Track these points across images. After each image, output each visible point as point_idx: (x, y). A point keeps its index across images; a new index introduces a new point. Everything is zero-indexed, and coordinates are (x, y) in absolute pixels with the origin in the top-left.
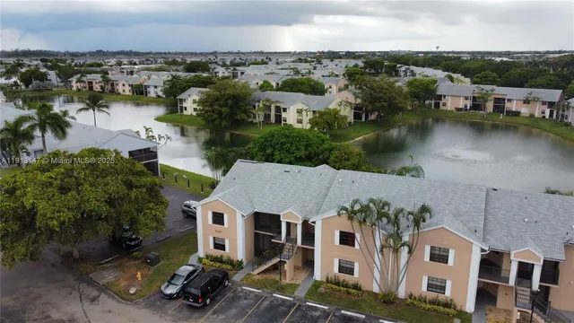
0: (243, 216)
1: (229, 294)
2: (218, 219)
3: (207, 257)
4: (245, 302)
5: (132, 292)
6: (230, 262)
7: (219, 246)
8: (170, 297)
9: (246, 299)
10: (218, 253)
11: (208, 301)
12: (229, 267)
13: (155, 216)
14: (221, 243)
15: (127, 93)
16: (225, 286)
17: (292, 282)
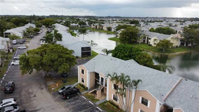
0: (88, 72)
1: (77, 97)
2: (83, 72)
3: (80, 84)
5: (52, 89)
8: (59, 93)
9: (80, 100)
11: (68, 97)
12: (83, 88)
14: (83, 80)
16: (77, 94)
17: (99, 99)
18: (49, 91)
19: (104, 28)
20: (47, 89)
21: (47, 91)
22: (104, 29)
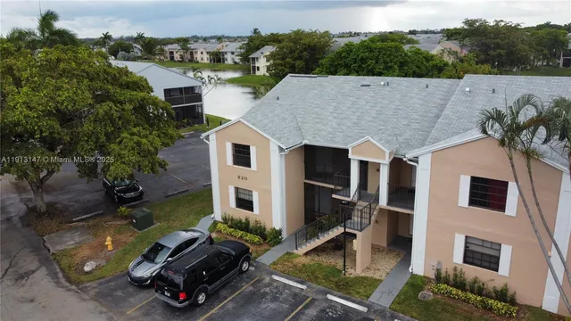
0: (281, 149)
1: (247, 288)
2: (241, 155)
3: (225, 220)
4: (272, 305)
6: (260, 231)
7: (245, 203)
9: (275, 299)
10: (242, 214)
11: (202, 298)
12: (257, 239)
13: (139, 144)
14: (247, 198)
15: (206, 61)
16: (241, 272)
17: (369, 274)
18: (69, 280)
19: (198, 56)
20: (54, 275)
21: (58, 283)
22: (199, 59)
